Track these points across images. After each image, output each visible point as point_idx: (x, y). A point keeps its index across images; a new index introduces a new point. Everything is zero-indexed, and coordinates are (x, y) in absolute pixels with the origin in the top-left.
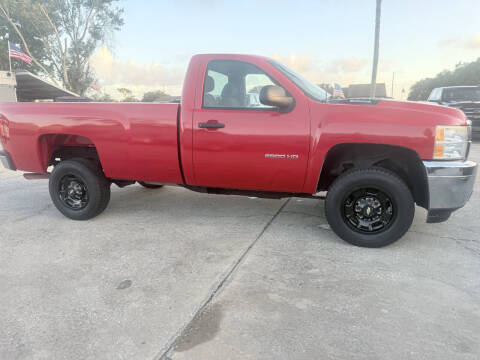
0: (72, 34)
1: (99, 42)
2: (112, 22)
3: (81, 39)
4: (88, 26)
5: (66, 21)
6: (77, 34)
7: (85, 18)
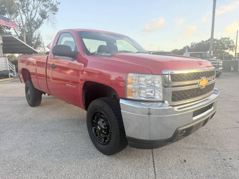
1: (45, 21)
2: (52, 10)
3: (33, 18)
4: (38, 11)
5: (23, 7)
6: (31, 15)
7: (36, 5)
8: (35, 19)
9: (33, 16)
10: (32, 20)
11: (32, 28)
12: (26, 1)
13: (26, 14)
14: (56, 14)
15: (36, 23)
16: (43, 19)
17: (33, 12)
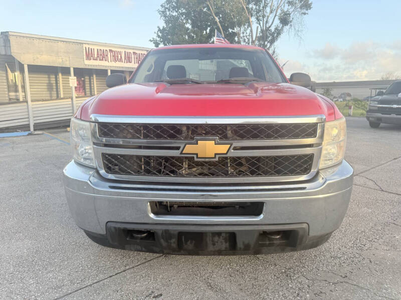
0: (261, 23)
1: (286, 28)
2: (301, 8)
3: (270, 27)
4: (277, 14)
5: (258, 11)
6: (267, 22)
7: (276, 6)
8: (273, 29)
9: (270, 25)
10: (268, 29)
11: (266, 43)
12: (263, 2)
13: (261, 22)
14: (307, 14)
15: (272, 34)
16: (283, 26)
17: (269, 18)
